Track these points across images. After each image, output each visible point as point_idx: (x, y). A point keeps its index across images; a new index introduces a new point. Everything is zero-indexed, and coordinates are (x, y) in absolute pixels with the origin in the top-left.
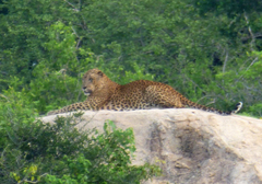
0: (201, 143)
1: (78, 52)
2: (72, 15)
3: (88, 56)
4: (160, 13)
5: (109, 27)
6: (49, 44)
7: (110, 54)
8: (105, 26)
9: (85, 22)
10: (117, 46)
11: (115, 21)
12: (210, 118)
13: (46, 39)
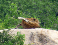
0: (45, 38)
1: (18, 11)
2: (16, 1)
3: (21, 13)
4: (41, 1)
5: (27, 5)
6: (10, 9)
7: (27, 12)
8: (26, 4)
9: (20, 3)
10: (29, 10)
11: (28, 3)
12: (48, 31)
13: (9, 8)
